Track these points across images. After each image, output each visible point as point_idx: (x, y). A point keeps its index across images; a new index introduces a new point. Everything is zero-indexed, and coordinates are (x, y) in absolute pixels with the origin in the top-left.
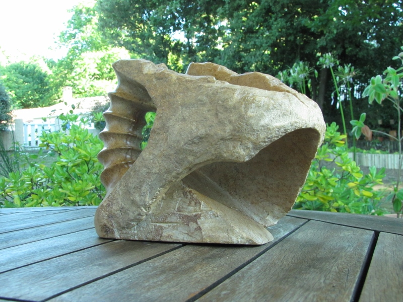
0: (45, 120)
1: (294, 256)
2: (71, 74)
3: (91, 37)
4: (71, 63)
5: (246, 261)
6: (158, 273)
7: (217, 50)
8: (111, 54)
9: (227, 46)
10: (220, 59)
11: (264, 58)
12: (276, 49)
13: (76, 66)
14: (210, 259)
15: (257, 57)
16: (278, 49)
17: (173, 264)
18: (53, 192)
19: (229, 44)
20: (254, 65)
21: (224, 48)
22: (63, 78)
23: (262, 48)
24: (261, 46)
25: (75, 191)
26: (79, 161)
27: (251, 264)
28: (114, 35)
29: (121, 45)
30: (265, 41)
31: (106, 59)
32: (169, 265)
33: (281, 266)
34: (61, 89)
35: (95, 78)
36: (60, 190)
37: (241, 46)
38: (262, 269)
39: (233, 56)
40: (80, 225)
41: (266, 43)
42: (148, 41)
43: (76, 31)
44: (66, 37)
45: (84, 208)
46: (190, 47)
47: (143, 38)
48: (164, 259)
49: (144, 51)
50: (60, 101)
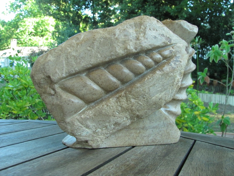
2: (16, 31)
3: (31, 8)
4: (17, 24)
7: (111, 23)
8: (44, 20)
9: (118, 21)
13: (20, 26)
14: (140, 175)
18: (1, 107)
19: (119, 19)
21: (116, 22)
22: (11, 33)
25: (17, 107)
26: (21, 87)
28: (46, 8)
29: (51, 15)
31: (40, 23)
34: (10, 40)
35: (32, 35)
36: (7, 106)
40: (26, 136)
42: (68, 14)
43: (21, 3)
44: (14, 7)
45: (27, 122)
46: (94, 19)
47: (65, 11)
48: (102, 173)
49: (65, 20)
50: (8, 48)
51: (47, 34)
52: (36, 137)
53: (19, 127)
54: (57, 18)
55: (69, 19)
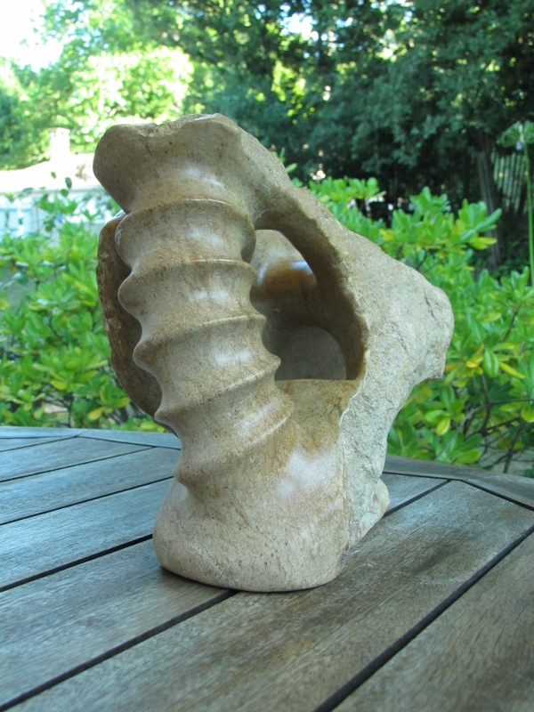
0: (11, 199)
1: (500, 637)
2: (67, 100)
3: (111, 20)
4: (68, 77)
5: (394, 641)
6: (207, 660)
7: (380, 61)
8: (154, 61)
9: (404, 51)
10: (387, 81)
11: (485, 81)
12: (513, 60)
13: (78, 84)
14: (319, 627)
15: (469, 80)
16: (517, 61)
17: (241, 632)
18: (19, 368)
19: (408, 47)
20: (460, 97)
21: (398, 58)
22: (50, 108)
23: (481, 59)
24: (481, 53)
25: (67, 370)
26: (75, 304)
27: (403, 652)
28: (160, 19)
29: (174, 44)
30: (490, 43)
31: (142, 71)
32: (233, 635)
33: (468, 666)
34: (46, 134)
35: (117, 112)
36: (36, 366)
37: (435, 53)
38: (426, 671)
39: (416, 77)
40: (62, 489)
41: (492, 47)
42: (232, 36)
43: (80, 5)
44: (58, 19)
45: (76, 437)
46: (321, 52)
47: (221, 28)
48: (223, 616)
49: (221, 59)
50: (44, 160)
51: (164, 107)
52: (88, 495)
53: (50, 456)
54: (196, 55)
55: (235, 54)
